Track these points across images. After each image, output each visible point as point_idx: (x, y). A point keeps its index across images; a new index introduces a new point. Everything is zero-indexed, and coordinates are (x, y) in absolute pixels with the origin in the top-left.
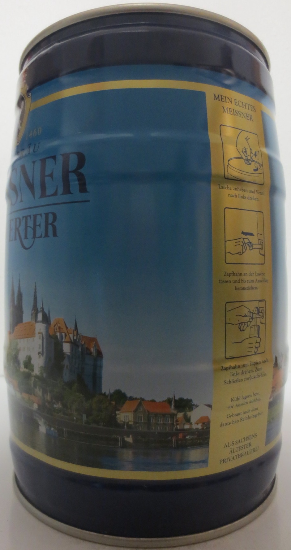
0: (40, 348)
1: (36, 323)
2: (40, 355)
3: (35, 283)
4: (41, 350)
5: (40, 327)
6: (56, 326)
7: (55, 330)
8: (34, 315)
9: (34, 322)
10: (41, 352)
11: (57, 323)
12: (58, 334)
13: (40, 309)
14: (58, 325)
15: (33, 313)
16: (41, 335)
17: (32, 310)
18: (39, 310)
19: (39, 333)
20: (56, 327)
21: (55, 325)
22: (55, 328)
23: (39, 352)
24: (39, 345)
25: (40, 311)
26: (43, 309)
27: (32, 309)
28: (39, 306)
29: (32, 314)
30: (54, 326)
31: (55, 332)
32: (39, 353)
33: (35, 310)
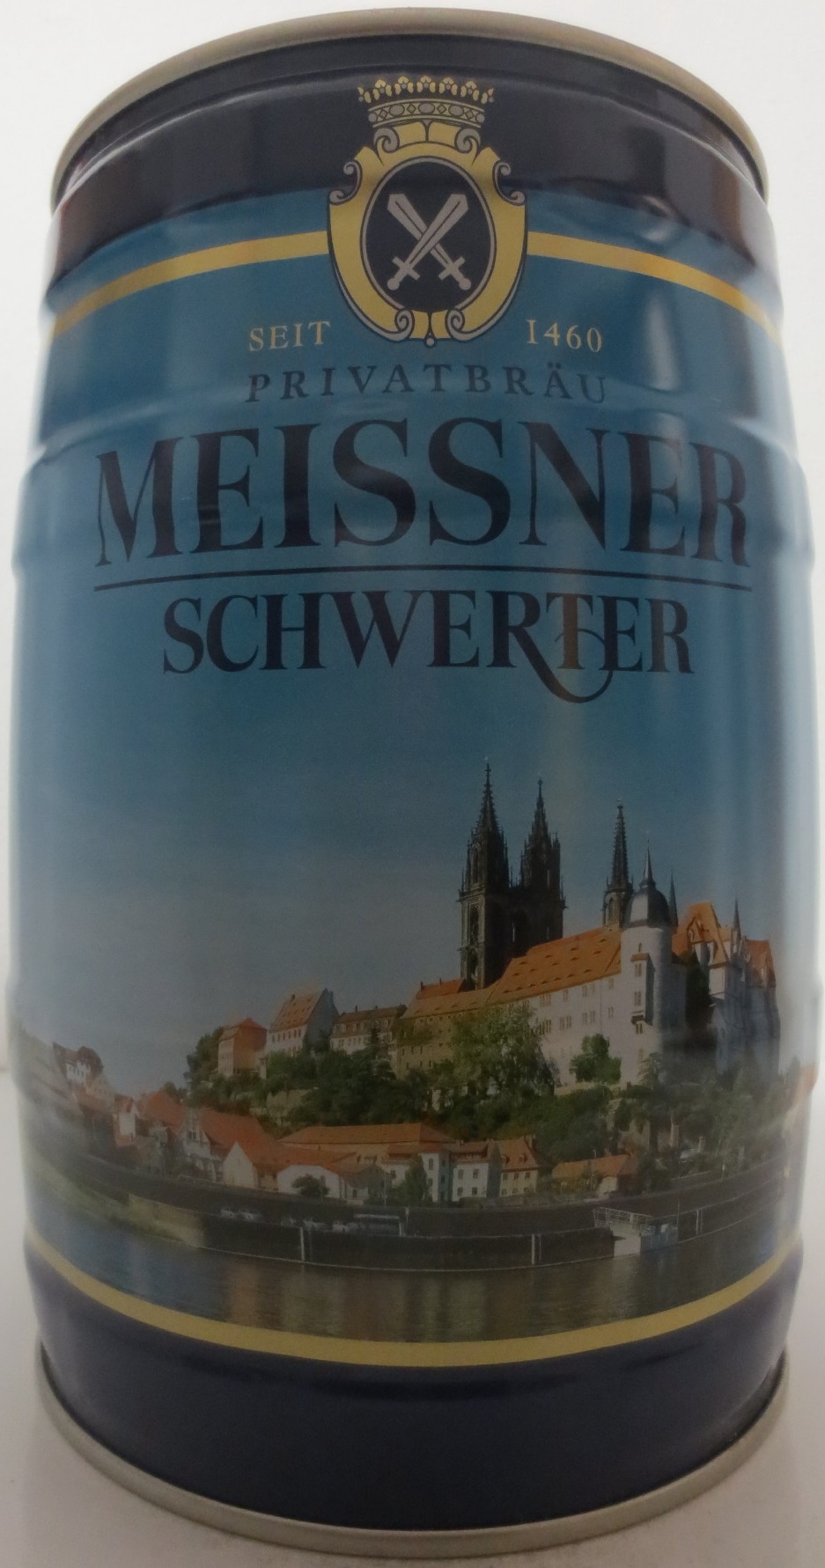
0: (638, 1003)
1: (623, 931)
2: (638, 1023)
3: (620, 807)
4: (643, 1007)
5: (642, 939)
6: (694, 926)
7: (689, 937)
8: (615, 907)
9: (616, 926)
10: (644, 1014)
11: (694, 918)
12: (698, 949)
13: (641, 885)
14: (699, 923)
15: (611, 900)
16: (644, 964)
17: (607, 893)
18: (636, 888)
19: (635, 959)
20: (693, 931)
21: (691, 924)
22: (690, 932)
23: (636, 1015)
24: (638, 995)
25: (642, 891)
26: (651, 883)
27: (605, 888)
28: (637, 877)
29: (605, 906)
30: (688, 929)
31: (690, 945)
32: (634, 1020)
33: (618, 891)
